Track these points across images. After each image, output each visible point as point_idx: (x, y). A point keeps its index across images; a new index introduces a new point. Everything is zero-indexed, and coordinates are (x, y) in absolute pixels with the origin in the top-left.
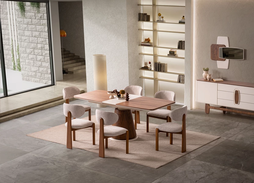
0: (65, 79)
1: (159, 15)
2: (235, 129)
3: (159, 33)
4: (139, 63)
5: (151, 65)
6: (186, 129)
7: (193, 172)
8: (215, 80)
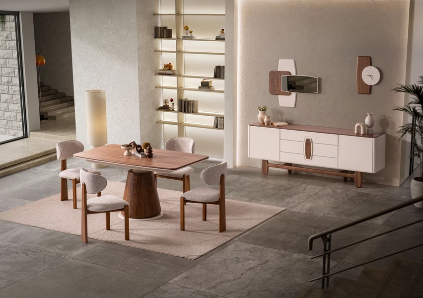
0: (43, 128)
1: (186, 28)
2: (301, 195)
3: (186, 56)
4: (155, 100)
5: (173, 104)
6: (226, 196)
7: (238, 260)
8: (276, 124)
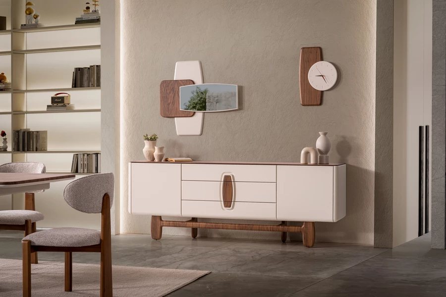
1: (29, 12)
5: (5, 139)
8: (174, 159)
